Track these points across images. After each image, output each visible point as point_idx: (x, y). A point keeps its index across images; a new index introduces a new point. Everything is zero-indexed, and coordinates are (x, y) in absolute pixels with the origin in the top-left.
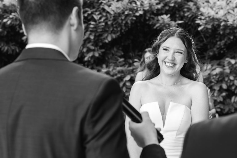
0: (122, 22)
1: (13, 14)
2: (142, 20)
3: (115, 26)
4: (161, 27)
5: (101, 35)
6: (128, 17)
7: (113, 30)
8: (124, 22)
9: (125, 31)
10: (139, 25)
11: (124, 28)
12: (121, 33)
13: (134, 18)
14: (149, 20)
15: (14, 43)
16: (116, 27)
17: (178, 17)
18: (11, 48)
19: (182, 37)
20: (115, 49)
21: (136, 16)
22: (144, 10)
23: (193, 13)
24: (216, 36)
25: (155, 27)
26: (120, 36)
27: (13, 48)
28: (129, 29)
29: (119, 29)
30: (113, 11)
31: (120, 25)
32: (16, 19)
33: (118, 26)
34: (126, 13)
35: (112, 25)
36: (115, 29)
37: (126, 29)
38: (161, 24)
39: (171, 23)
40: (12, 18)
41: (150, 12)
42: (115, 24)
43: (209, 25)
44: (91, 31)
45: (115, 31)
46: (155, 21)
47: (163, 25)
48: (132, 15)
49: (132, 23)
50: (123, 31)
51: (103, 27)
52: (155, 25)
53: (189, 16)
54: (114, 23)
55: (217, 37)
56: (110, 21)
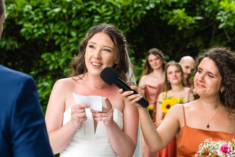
0: (131, 17)
1: (12, 5)
2: (155, 14)
3: (123, 20)
4: (175, 22)
6: (137, 11)
7: (121, 25)
8: (133, 16)
9: (135, 27)
10: (151, 19)
11: (133, 23)
12: (131, 29)
13: (145, 12)
14: (162, 14)
15: (13, 38)
16: (125, 22)
17: (198, 11)
18: (9, 44)
19: (110, 32)
21: (146, 10)
22: (155, 3)
23: (214, 6)
25: (169, 23)
26: (130, 32)
27: (11, 43)
28: (139, 24)
29: (128, 24)
30: (121, 4)
31: (129, 20)
32: (15, 11)
33: (126, 21)
34: (135, 6)
35: (120, 20)
36: (124, 24)
37: (135, 24)
38: (175, 19)
39: (188, 18)
40: (10, 10)
41: (164, 5)
42: (124, 18)
43: (231, 21)
45: (124, 26)
46: (169, 16)
47: (177, 20)
48: (143, 8)
49: (142, 18)
50: (133, 26)
52: (168, 20)
53: (210, 11)
54: (122, 18)
56: (117, 15)
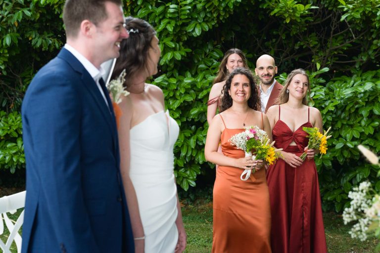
0: (220, 5)
3: (208, 10)
4: (281, 12)
5: (185, 25)
7: (206, 16)
8: (223, 5)
9: (224, 19)
11: (223, 14)
12: (219, 22)
14: (263, 2)
16: (211, 12)
18: (47, 42)
20: (210, 47)
24: (372, 30)
25: (272, 14)
26: (217, 26)
27: (50, 41)
28: (230, 15)
29: (215, 15)
31: (216, 9)
33: (213, 11)
35: (204, 9)
36: (209, 15)
37: (225, 15)
38: (281, 9)
39: (299, 7)
42: (209, 7)
44: (170, 18)
45: (209, 18)
47: (284, 9)
49: (235, 7)
50: (221, 18)
51: (188, 11)
54: (207, 6)
55: (372, 33)
56: (200, 2)
